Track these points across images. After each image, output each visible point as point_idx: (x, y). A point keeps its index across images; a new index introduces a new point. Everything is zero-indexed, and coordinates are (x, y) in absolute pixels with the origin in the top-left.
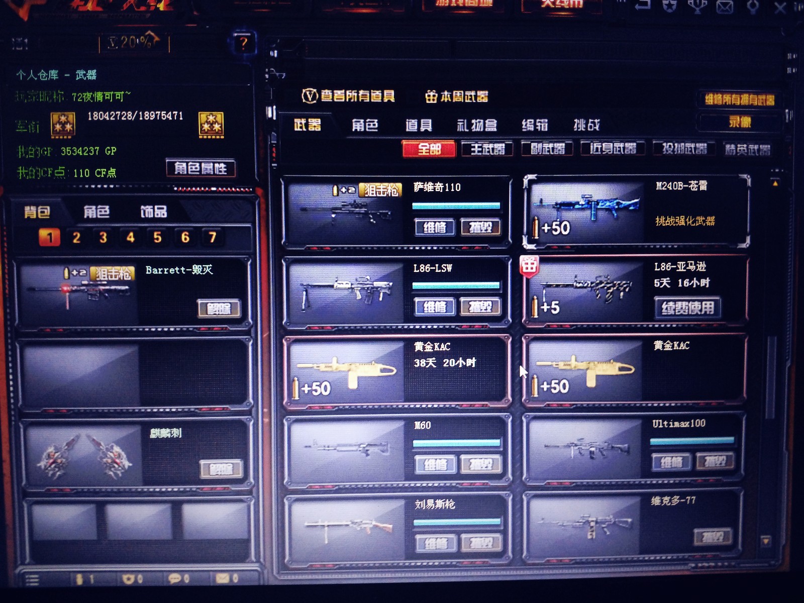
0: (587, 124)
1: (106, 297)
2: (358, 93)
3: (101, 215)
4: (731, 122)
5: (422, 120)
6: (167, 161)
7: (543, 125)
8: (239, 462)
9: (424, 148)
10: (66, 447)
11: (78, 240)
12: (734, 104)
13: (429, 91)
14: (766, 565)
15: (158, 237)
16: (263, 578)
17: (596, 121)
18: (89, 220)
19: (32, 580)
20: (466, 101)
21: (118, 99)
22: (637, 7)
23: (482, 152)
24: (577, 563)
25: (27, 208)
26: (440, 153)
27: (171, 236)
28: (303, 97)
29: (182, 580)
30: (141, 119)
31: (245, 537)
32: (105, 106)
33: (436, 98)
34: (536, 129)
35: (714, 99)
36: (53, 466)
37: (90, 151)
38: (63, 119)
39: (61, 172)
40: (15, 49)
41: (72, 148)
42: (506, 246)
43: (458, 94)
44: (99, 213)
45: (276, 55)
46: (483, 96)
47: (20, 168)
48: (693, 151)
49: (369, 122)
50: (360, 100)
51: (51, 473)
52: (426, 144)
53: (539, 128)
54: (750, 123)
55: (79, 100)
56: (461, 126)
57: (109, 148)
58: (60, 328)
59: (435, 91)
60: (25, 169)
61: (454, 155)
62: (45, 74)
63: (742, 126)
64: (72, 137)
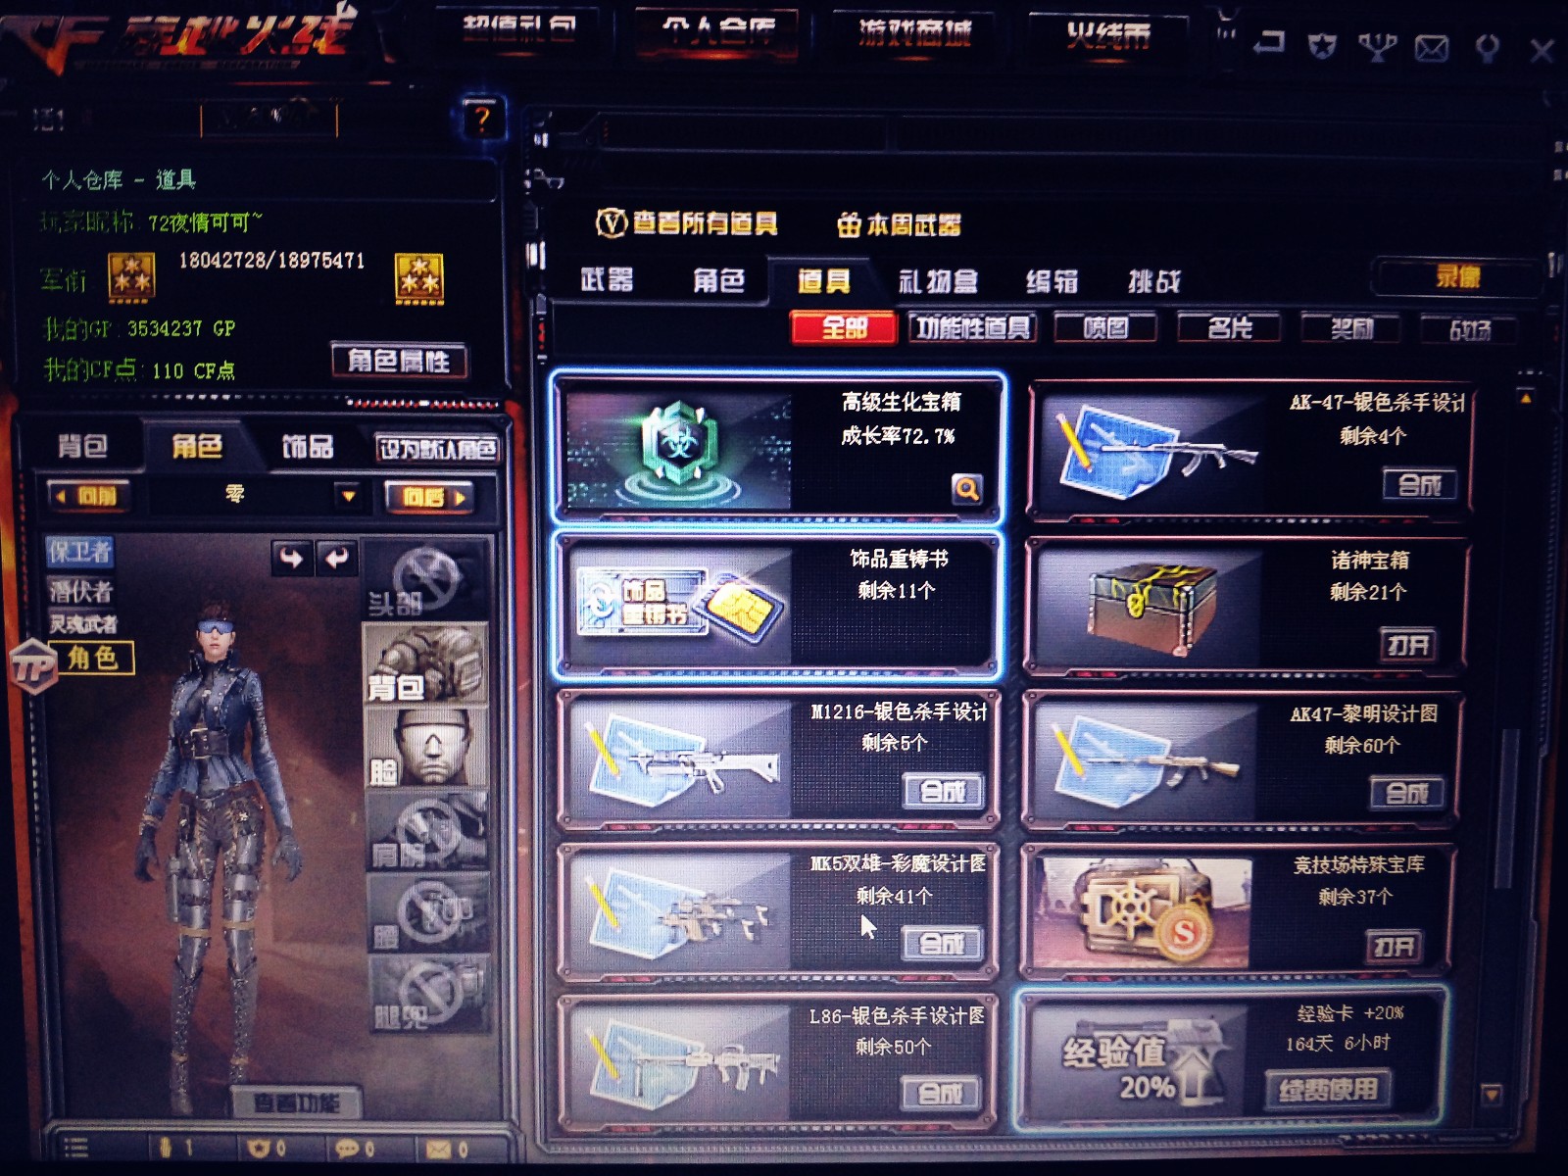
0: (1154, 279)
2: (706, 218)
3: (205, 453)
4: (1440, 277)
5: (831, 272)
6: (334, 346)
7: (1069, 281)
9: (834, 326)
13: (844, 214)
16: (517, 1154)
17: (1174, 273)
18: (182, 462)
19: (75, 1148)
20: (918, 234)
21: (237, 227)
22: (1258, 48)
25: (63, 438)
26: (865, 335)
28: (598, 225)
29: (362, 1152)
30: (283, 266)
32: (213, 241)
33: (858, 228)
34: (1054, 291)
37: (183, 329)
38: (132, 265)
39: (127, 369)
40: (40, 129)
41: (149, 322)
43: (902, 221)
44: (201, 449)
45: (545, 143)
46: (950, 223)
47: (50, 360)
49: (727, 274)
50: (710, 232)
52: (839, 318)
53: (1060, 287)
54: (1478, 279)
56: (908, 283)
57: (221, 322)
59: (855, 214)
60: (59, 363)
61: (892, 340)
62: (96, 179)
63: (1462, 285)
64: (150, 300)
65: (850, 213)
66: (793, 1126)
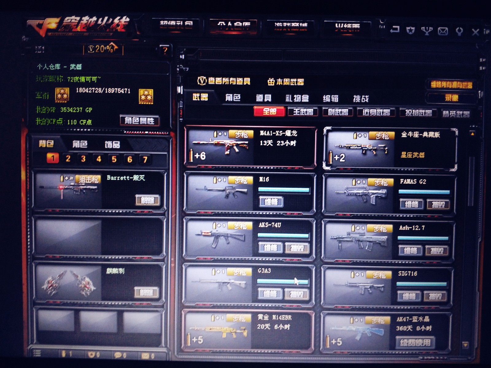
0: (361, 98)
1: (84, 193)
2: (229, 79)
3: (82, 146)
4: (446, 98)
5: (266, 95)
6: (121, 116)
7: (335, 99)
8: (156, 288)
9: (267, 111)
10: (58, 278)
11: (69, 160)
12: (448, 87)
13: (270, 78)
14: (466, 359)
15: (114, 159)
16: (169, 358)
17: (367, 96)
18: (75, 149)
19: (37, 353)
20: (291, 85)
21: (93, 81)
22: (392, 31)
23: (300, 113)
24: (352, 354)
25: (41, 142)
26: (275, 113)
27: (122, 159)
28: (198, 81)
29: (122, 356)
30: (106, 92)
31: (159, 332)
32: (86, 85)
33: (274, 83)
34: (331, 101)
35: (436, 84)
36: (51, 288)
37: (77, 110)
38: (62, 91)
39: (60, 121)
40: (37, 52)
41: (67, 108)
42: (313, 167)
43: (287, 81)
44: (81, 145)
45: (183, 58)
46: (301, 82)
47: (38, 118)
48: (424, 115)
49: (236, 96)
50: (231, 84)
51: (49, 292)
52: (268, 109)
53: (333, 100)
54: (458, 99)
55: (71, 81)
56: (288, 99)
57: (88, 108)
58: (58, 210)
59: (273, 79)
60: (40, 119)
61: (283, 115)
62: (53, 66)
63: (453, 100)
64: (67, 102)
65: (271, 78)
66: (253, 350)
